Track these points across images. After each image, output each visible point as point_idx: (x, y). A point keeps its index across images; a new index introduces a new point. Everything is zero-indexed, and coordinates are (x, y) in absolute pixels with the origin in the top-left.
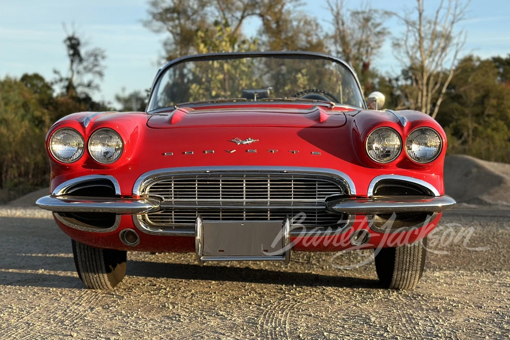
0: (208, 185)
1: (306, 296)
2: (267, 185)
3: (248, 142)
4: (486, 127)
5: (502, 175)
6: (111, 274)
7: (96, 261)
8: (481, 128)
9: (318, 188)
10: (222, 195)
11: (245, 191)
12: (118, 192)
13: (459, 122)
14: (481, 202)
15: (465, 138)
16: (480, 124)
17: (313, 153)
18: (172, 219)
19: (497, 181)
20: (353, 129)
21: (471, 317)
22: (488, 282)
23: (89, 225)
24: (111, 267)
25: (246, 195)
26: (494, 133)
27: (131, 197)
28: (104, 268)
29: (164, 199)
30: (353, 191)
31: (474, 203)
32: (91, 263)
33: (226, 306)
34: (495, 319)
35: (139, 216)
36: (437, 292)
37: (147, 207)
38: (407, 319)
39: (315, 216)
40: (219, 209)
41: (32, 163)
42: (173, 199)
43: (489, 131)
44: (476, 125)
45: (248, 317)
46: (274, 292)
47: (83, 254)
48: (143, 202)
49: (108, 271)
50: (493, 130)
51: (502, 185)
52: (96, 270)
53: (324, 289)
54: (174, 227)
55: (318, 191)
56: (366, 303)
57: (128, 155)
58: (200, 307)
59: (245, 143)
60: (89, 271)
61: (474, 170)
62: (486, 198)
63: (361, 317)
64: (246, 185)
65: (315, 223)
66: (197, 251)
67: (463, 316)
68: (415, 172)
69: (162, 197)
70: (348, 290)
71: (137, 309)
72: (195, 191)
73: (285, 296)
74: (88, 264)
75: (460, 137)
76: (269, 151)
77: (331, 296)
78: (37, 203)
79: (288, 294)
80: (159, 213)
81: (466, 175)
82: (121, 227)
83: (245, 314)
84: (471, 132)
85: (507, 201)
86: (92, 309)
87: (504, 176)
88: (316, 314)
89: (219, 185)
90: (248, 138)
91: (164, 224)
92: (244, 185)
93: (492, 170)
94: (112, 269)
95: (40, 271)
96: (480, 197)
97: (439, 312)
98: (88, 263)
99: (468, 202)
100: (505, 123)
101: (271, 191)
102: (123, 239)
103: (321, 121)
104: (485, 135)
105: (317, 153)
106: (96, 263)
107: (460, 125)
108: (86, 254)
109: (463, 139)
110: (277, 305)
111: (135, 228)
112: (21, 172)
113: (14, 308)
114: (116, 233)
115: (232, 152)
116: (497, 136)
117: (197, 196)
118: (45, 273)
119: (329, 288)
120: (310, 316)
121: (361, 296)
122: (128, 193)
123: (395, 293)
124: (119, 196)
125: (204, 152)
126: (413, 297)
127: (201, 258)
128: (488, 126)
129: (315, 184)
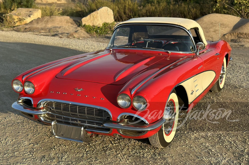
3: (80, 90)
10: (70, 110)
55: (104, 114)
59: (78, 91)
69: (51, 108)
72: (61, 107)
103: (116, 81)
105: (103, 99)
125: (63, 93)
127: (56, 136)
129: (103, 111)
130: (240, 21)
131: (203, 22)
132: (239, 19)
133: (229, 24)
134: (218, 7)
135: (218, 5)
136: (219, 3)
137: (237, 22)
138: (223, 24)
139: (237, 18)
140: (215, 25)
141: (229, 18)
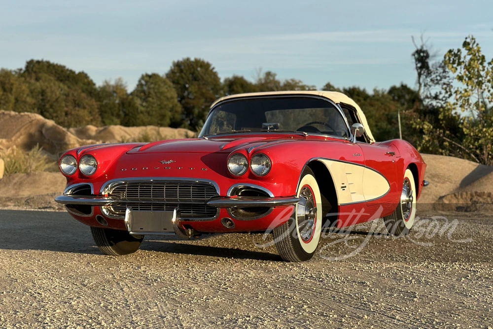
0: (145, 189)
3: (169, 162)
9: (206, 191)
10: (152, 195)
11: (165, 193)
12: (92, 192)
17: (203, 169)
25: (166, 195)
27: (101, 196)
39: (205, 209)
40: (151, 203)
42: (126, 197)
55: (206, 193)
59: (166, 163)
65: (205, 213)
72: (138, 192)
76: (177, 168)
80: (119, 206)
82: (95, 214)
89: (151, 189)
92: (165, 189)
94: (112, 243)
101: (179, 193)
103: (223, 149)
105: (205, 169)
111: (102, 215)
115: (157, 169)
117: (139, 195)
122: (98, 193)
124: (93, 195)
125: (142, 168)
129: (204, 189)
130: (476, 169)
132: (474, 165)
133: (450, 176)
134: (427, 142)
136: (428, 134)
138: (439, 175)
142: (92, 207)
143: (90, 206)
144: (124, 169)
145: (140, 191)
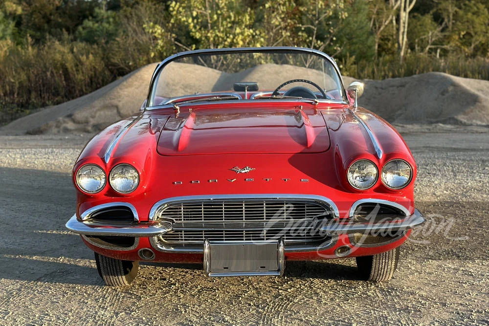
0: (212, 209)
1: (296, 291)
2: (263, 207)
3: (246, 171)
4: (466, 11)
5: (477, 93)
6: (128, 275)
7: (116, 266)
8: (461, 12)
9: (307, 209)
10: (225, 217)
11: (244, 214)
12: (136, 216)
13: (440, 6)
14: (457, 122)
15: (446, 24)
16: (460, 8)
17: (302, 180)
18: (182, 237)
19: (472, 100)
20: (336, 153)
21: (436, 319)
22: (453, 269)
23: (112, 245)
24: (128, 269)
25: (245, 216)
26: (475, 17)
27: (147, 222)
28: (122, 272)
29: (175, 221)
30: (337, 212)
31: (450, 123)
32: (111, 268)
33: (230, 308)
34: (456, 322)
35: (156, 238)
36: (409, 284)
37: (162, 231)
38: (383, 323)
40: (222, 230)
41: (17, 82)
42: (183, 220)
43: (470, 15)
44: (456, 9)
45: (250, 323)
46: (269, 287)
47: (105, 261)
48: (158, 227)
49: (126, 273)
50: (474, 14)
51: (477, 104)
52: (116, 274)
53: (312, 283)
54: (184, 245)
55: (307, 212)
56: (348, 301)
57: (143, 184)
58: (208, 310)
59: (243, 172)
60: (110, 274)
61: (451, 88)
62: (461, 118)
63: (345, 322)
64: (245, 208)
66: (205, 267)
67: (429, 318)
68: (389, 196)
69: (174, 219)
70: (333, 282)
71: (154, 314)
72: (201, 214)
73: (278, 291)
74: (109, 270)
75: (441, 24)
76: (265, 179)
77: (318, 291)
78: (67, 225)
79: (281, 289)
81: (443, 94)
82: (139, 247)
83: (247, 318)
84: (451, 17)
85: (481, 120)
86: (117, 314)
87: (479, 94)
88: (307, 318)
89: (222, 208)
90: (246, 167)
91: (175, 242)
92: (244, 208)
93: (468, 88)
94: (129, 271)
95: (61, 260)
96: (456, 117)
97: (409, 313)
98: (109, 268)
99: (444, 122)
100: (486, 7)
101: (266, 213)
102: (142, 256)
103: (309, 146)
104: (465, 20)
105: (305, 180)
106: (116, 267)
107: (440, 9)
108: (108, 261)
109: (443, 24)
110: (273, 306)
111: (151, 247)
112: (6, 92)
113: (51, 315)
114: (136, 251)
115: (232, 181)
116: (477, 20)
117: (203, 218)
118: (66, 261)
119: (316, 281)
120: (301, 320)
121: (344, 291)
122: (145, 218)
123: (373, 287)
124: (137, 221)
125: (209, 181)
126: (388, 291)
127: (209, 274)
128: (469, 11)
129: (304, 207)
130: (221, 77)
131: (143, 83)
132: (218, 73)
133: (200, 86)
134: (162, 47)
135: (160, 42)
136: (161, 38)
137: (216, 80)
138: (190, 86)
139: (213, 71)
140: (174, 87)
141: (197, 72)
142: (136, 238)
143: (134, 238)
144: (179, 182)
145: (204, 211)
